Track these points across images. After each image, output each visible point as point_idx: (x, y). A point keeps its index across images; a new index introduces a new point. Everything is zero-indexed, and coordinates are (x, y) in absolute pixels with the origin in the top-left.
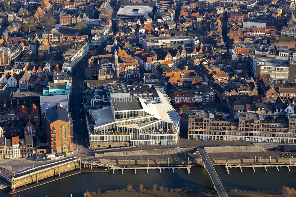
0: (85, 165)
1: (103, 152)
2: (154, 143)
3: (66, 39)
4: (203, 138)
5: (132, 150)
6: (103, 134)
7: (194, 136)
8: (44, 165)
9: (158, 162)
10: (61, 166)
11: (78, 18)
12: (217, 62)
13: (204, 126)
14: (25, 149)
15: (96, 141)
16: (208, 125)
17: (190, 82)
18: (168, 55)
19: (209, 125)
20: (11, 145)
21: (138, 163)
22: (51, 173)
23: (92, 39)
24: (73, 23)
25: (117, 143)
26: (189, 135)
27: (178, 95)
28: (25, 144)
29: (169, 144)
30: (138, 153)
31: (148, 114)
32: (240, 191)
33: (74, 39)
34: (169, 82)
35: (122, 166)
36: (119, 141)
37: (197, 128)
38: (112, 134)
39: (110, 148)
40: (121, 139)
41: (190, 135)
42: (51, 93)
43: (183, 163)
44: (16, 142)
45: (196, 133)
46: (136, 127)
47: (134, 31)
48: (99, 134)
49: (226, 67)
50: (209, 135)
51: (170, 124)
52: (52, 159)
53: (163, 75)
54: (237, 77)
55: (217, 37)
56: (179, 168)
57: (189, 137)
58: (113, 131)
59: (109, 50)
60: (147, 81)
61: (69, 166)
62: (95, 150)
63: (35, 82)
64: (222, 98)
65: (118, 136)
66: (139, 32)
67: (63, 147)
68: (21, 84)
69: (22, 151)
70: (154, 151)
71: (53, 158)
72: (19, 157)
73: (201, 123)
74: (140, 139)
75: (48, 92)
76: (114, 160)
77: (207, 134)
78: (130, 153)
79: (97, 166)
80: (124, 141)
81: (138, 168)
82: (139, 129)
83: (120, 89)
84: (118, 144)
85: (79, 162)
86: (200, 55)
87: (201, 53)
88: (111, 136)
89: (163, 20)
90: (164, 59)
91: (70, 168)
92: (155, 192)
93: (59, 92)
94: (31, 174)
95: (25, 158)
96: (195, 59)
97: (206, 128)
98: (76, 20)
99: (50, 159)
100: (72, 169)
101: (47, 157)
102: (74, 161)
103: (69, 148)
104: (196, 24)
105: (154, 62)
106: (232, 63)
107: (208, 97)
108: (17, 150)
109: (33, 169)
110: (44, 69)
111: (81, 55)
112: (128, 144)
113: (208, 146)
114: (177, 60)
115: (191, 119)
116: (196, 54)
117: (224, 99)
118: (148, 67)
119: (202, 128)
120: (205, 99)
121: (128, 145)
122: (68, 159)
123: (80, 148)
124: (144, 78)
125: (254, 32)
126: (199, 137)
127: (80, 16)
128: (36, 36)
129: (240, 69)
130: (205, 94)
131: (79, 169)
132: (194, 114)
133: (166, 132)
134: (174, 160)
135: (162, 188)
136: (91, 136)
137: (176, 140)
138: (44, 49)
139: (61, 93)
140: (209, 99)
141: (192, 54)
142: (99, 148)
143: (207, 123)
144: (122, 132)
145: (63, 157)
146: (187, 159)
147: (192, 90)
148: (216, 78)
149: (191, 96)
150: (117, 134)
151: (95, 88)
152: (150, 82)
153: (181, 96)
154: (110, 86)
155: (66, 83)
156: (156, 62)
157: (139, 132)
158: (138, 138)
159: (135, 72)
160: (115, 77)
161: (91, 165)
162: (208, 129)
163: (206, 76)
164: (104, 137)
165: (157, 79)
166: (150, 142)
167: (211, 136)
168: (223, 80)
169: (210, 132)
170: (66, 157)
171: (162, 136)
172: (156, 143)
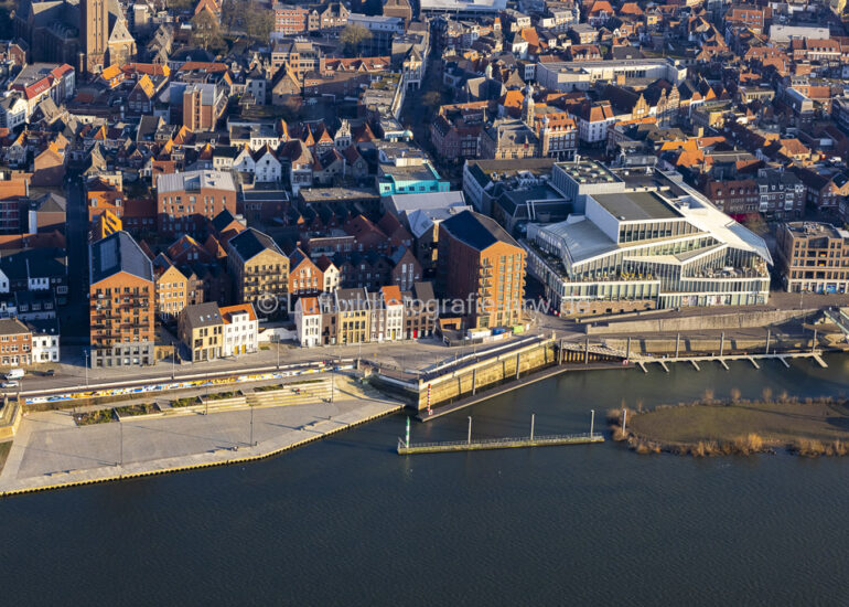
1: (605, 324)
2: (714, 300)
3: (335, 66)
4: (825, 288)
5: (672, 318)
6: (595, 280)
7: (803, 285)
9: (741, 345)
11: (324, 15)
12: (762, 120)
13: (828, 259)
14: (416, 318)
15: (577, 297)
16: (838, 256)
17: (732, 164)
18: (639, 102)
19: (841, 254)
21: (693, 347)
22: (496, 372)
24: (310, 29)
25: (628, 301)
26: (791, 281)
27: (720, 194)
30: (687, 324)
31: (697, 230)
33: (357, 65)
34: (679, 163)
35: (660, 354)
36: (632, 298)
37: (811, 263)
38: (617, 279)
39: (607, 315)
40: (638, 292)
41: (795, 280)
42: (401, 189)
43: (798, 345)
44: (393, 301)
45: (809, 275)
46: (671, 260)
48: (583, 281)
49: (786, 133)
50: (838, 281)
51: (749, 252)
52: (485, 342)
53: (656, 148)
54: (824, 156)
55: (729, 62)
56: (795, 356)
57: (789, 287)
59: (475, 92)
60: (629, 162)
61: (533, 357)
62: (577, 320)
63: (330, 168)
64: (821, 200)
65: (630, 283)
66: (514, 50)
67: (504, 313)
68: (296, 174)
69: (409, 323)
70: (724, 318)
71: (488, 338)
72: (400, 338)
73: (823, 250)
74: (682, 291)
75: (394, 187)
77: (834, 278)
78: (669, 325)
79: (597, 355)
80: (645, 298)
81: (699, 359)
82: (680, 267)
83: (595, 175)
84: (626, 305)
85: (556, 348)
86: (713, 102)
88: (615, 284)
89: (557, 21)
90: (630, 111)
91: (534, 361)
92: (771, 406)
93: (422, 187)
94: (457, 373)
95: (415, 339)
96: (712, 112)
97: (834, 263)
98: (320, 20)
99: (480, 340)
100: (540, 363)
101: (474, 337)
103: (515, 315)
104: (645, 32)
105: (610, 119)
106: (800, 122)
107: (790, 199)
108: (397, 318)
109: (453, 363)
110: (338, 135)
112: (652, 304)
113: (846, 306)
114: (659, 116)
115: (799, 243)
116: (700, 101)
117: (826, 204)
118: (593, 132)
119: (824, 262)
120: (784, 204)
121: (652, 306)
122: (522, 342)
124: (623, 153)
125: (812, 49)
126: (814, 287)
127: (329, 10)
128: (256, 57)
130: (783, 190)
131: (555, 364)
132: (801, 230)
133: (744, 273)
134: (776, 337)
135: (785, 396)
136: (565, 284)
137: (767, 292)
138: (290, 92)
139: (428, 188)
140: (791, 202)
141: (691, 102)
142: (582, 315)
143: (836, 250)
144: (637, 274)
145: (509, 335)
146: (809, 335)
147: (750, 180)
148: (790, 155)
149: (750, 196)
150: (628, 280)
151: (503, 178)
152: (638, 163)
153: (727, 197)
154: (564, 168)
155: (426, 165)
156: (613, 119)
157: (679, 275)
158: (677, 291)
159: (567, 143)
160: (538, 154)
161: (585, 353)
162: (837, 265)
163: (759, 151)
164: (596, 287)
165: (652, 155)
166: (706, 297)
167: (845, 284)
168: (804, 159)
169: (842, 274)
170: (515, 335)
171: (736, 283)
172: (718, 301)
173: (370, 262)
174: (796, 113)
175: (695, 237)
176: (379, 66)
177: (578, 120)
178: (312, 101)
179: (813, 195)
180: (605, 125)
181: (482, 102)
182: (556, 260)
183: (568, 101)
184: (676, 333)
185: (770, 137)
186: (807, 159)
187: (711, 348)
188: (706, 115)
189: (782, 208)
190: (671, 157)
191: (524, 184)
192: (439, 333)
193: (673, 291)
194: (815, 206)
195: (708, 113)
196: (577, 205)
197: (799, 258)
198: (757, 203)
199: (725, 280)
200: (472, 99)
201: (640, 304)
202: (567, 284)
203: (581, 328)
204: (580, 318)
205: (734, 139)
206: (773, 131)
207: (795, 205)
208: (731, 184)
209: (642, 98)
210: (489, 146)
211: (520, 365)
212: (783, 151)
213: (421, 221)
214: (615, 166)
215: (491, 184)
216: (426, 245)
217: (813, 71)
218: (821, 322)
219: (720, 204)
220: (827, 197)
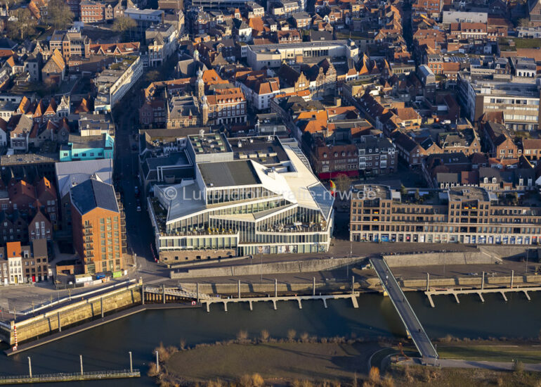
0: (152, 296)
1: (186, 270)
2: (284, 249)
3: (97, 49)
4: (380, 238)
5: (243, 265)
6: (185, 234)
7: (362, 235)
8: (72, 296)
9: (295, 287)
10: (106, 298)
11: (116, 8)
12: (397, 91)
13: (380, 216)
14: (33, 267)
15: (172, 248)
16: (388, 213)
17: (348, 130)
18: (300, 79)
19: (391, 212)
20: (6, 258)
21: (255, 290)
22: (86, 312)
23: (147, 49)
24: (107, 18)
25: (213, 251)
26: (352, 232)
27: (325, 156)
28: (33, 256)
29: (313, 251)
30: (254, 270)
32: (458, 339)
33: (113, 49)
34: (306, 130)
35: (225, 296)
36: (217, 248)
37: (367, 219)
38: (203, 234)
39: (198, 261)
40: (220, 243)
41: (355, 232)
42: (76, 155)
43: (343, 287)
44: (14, 254)
45: (366, 228)
46: (248, 218)
47: (229, 32)
48: (176, 235)
49: (414, 100)
50: (390, 233)
51: (315, 211)
52: (86, 286)
53: (294, 117)
54: (437, 119)
55: (394, 42)
56: (336, 297)
57: (351, 237)
58: (204, 227)
59: (184, 70)
60: (263, 130)
61: (121, 298)
62: (169, 266)
63: (42, 135)
64: (411, 160)
65: (214, 237)
66: (240, 34)
67: (107, 261)
68: (14, 141)
69: (27, 270)
70: (286, 265)
71: (88, 283)
72: (22, 282)
73: (375, 208)
74: (257, 242)
75: (71, 153)
76: (207, 285)
77: (387, 230)
78: (240, 271)
79: (175, 296)
80: (227, 248)
81: (256, 300)
82: (254, 223)
83: (212, 146)
84: (213, 254)
85: (140, 290)
86: (362, 77)
87: (364, 74)
88: (201, 237)
89: (286, 9)
90: (293, 86)
91: (122, 302)
92: (292, 344)
93: (92, 154)
94: (47, 315)
95: (34, 283)
96: (355, 85)
97: (386, 219)
98: (113, 12)
99: (82, 285)
100: (127, 303)
101: (77, 282)
102: (130, 287)
103: (118, 263)
104: (350, 17)
105: (274, 92)
106: (426, 92)
107: (384, 159)
108: (18, 267)
109: (50, 305)
110: (59, 108)
111: (128, 80)
112: (233, 253)
113: (390, 254)
114: (318, 88)
115: (356, 202)
116: (354, 76)
118: (263, 102)
119: (377, 218)
120: (379, 163)
121: (233, 254)
122: (116, 285)
123: (139, 263)
124: (258, 124)
125: (465, 31)
126: (371, 237)
127: (120, 4)
128: (38, 44)
129: (442, 104)
130: (378, 153)
133: (309, 227)
136: (161, 238)
137: (329, 243)
138: (55, 71)
139: (96, 155)
140: (385, 162)
141: (347, 76)
142: (175, 261)
143: (386, 209)
144: (220, 229)
145: (107, 280)
147: (353, 146)
148: (398, 121)
149: (350, 158)
150: (213, 234)
151: (161, 144)
152: (267, 131)
153: (331, 158)
154: (193, 140)
155: (104, 135)
156: (278, 91)
157: (254, 229)
158: (253, 242)
159: (238, 111)
160: (200, 123)
161: (163, 295)
162: (388, 220)
163: (377, 118)
164: (186, 239)
165: (283, 124)
166: (276, 247)
167: (395, 235)
168: (412, 125)
169: (393, 227)
170: (114, 280)
171: (300, 236)
172: (288, 250)
173: (12, 220)
175: (271, 199)
176: (130, 49)
177: (253, 93)
178: (73, 77)
179: (407, 155)
180: (270, 97)
181: (186, 79)
183: (249, 77)
186: (416, 124)
187: (270, 290)
188: (350, 88)
189: (379, 166)
192: (54, 278)
193: (250, 243)
195: (352, 86)
197: (357, 214)
198: (358, 162)
199: (291, 234)
202: (162, 238)
203: (168, 273)
204: (171, 265)
206: (401, 100)
207: (388, 164)
208: (337, 148)
209: (302, 75)
211: (104, 307)
212: (394, 118)
217: (462, 47)
218: (368, 268)
219: (326, 164)
220: (416, 157)
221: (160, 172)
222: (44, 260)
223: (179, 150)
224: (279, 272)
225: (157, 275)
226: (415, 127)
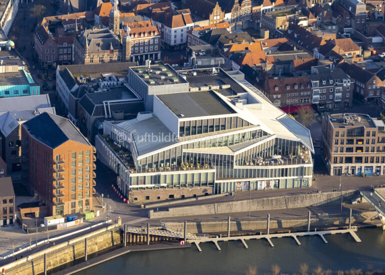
0: (133, 237)
1: (166, 209)
2: (264, 185)
4: (363, 171)
5: (226, 202)
6: (158, 170)
7: (343, 168)
8: (50, 238)
9: (286, 224)
12: (322, 22)
13: (365, 146)
15: (143, 186)
16: (373, 143)
17: (290, 62)
18: (215, 10)
19: (376, 141)
21: (243, 228)
22: (67, 255)
25: (188, 188)
26: (332, 166)
27: (277, 89)
29: (296, 186)
30: (239, 207)
31: (248, 124)
34: (244, 63)
35: (212, 235)
36: (192, 185)
37: (350, 150)
38: (177, 169)
39: (171, 200)
40: (196, 180)
41: (336, 165)
43: (337, 223)
45: (349, 160)
46: (225, 151)
48: (148, 171)
49: (343, 33)
50: (374, 165)
51: (295, 142)
52: (59, 228)
53: (226, 50)
54: (375, 52)
56: (333, 232)
57: (332, 171)
58: (178, 163)
59: (76, 5)
60: (200, 63)
61: (100, 240)
62: (143, 206)
64: (366, 92)
65: (189, 172)
67: (77, 201)
70: (272, 200)
71: (62, 225)
73: (359, 138)
74: (235, 178)
76: (192, 223)
77: (371, 162)
78: (223, 208)
79: (159, 237)
80: (203, 185)
81: (248, 238)
82: (233, 157)
83: (163, 77)
84: (187, 192)
85: (121, 232)
86: (278, 8)
87: (280, 5)
88: (175, 173)
90: (207, 18)
91: (102, 244)
93: (16, 92)
94: (31, 258)
96: (278, 16)
97: (370, 149)
100: (107, 246)
101: (49, 224)
102: (110, 228)
103: (88, 203)
105: (188, 25)
106: (355, 23)
107: (339, 92)
109: (28, 248)
112: (210, 190)
113: (380, 187)
115: (338, 132)
116: (270, 7)
117: (371, 95)
118: (175, 37)
119: (361, 149)
120: (334, 96)
121: (210, 192)
122: (92, 227)
124: (194, 56)
126: (353, 171)
129: (375, 35)
130: (332, 85)
131: (120, 246)
132: (341, 121)
133: (290, 160)
134: (317, 217)
135: (319, 270)
136: (131, 175)
137: (311, 176)
139: (21, 93)
140: (340, 94)
141: (262, 8)
142: (148, 201)
143: (371, 138)
144: (195, 163)
145: (81, 222)
146: (345, 213)
147: (304, 77)
148: (341, 52)
149: (304, 91)
150: (187, 169)
151: (89, 80)
152: (207, 64)
153: (283, 92)
154: (137, 72)
155: (22, 71)
156: (192, 24)
157: (232, 163)
158: (232, 178)
159: (151, 47)
160: (122, 59)
161: (147, 235)
162: (373, 151)
163: (316, 49)
164: (159, 176)
165: (221, 56)
166: (257, 182)
167: (380, 167)
168: (355, 56)
169: (378, 158)
170: (87, 221)
171: (283, 169)
172: (268, 185)
174: (352, 15)
175: (247, 130)
177: (163, 27)
179: (361, 88)
180: (185, 30)
181: (80, 14)
182: (126, 154)
183: (154, 10)
184: (227, 215)
185: (326, 37)
186: (358, 56)
187: (260, 227)
188: (273, 20)
189: (333, 100)
190: (238, 57)
191: (104, 87)
192: (19, 221)
193: (228, 178)
194: (362, 97)
195: (274, 17)
196: (147, 104)
197: (339, 145)
198: (311, 96)
199: (273, 167)
200: (73, 10)
201: (199, 190)
202: (133, 175)
203: (145, 213)
204: (145, 205)
205: (296, 40)
206: (331, 31)
207: (344, 97)
208: (288, 80)
209: (217, 6)
210: (80, 52)
211: (88, 249)
212: (336, 49)
213: (9, 122)
214: (187, 67)
215: (76, 86)
216: (12, 143)
218: (358, 202)
219: (277, 98)
220: (372, 89)
221: (107, 106)
222: (11, 201)
223: (117, 84)
224: (264, 209)
225: (131, 215)
226: (358, 58)
